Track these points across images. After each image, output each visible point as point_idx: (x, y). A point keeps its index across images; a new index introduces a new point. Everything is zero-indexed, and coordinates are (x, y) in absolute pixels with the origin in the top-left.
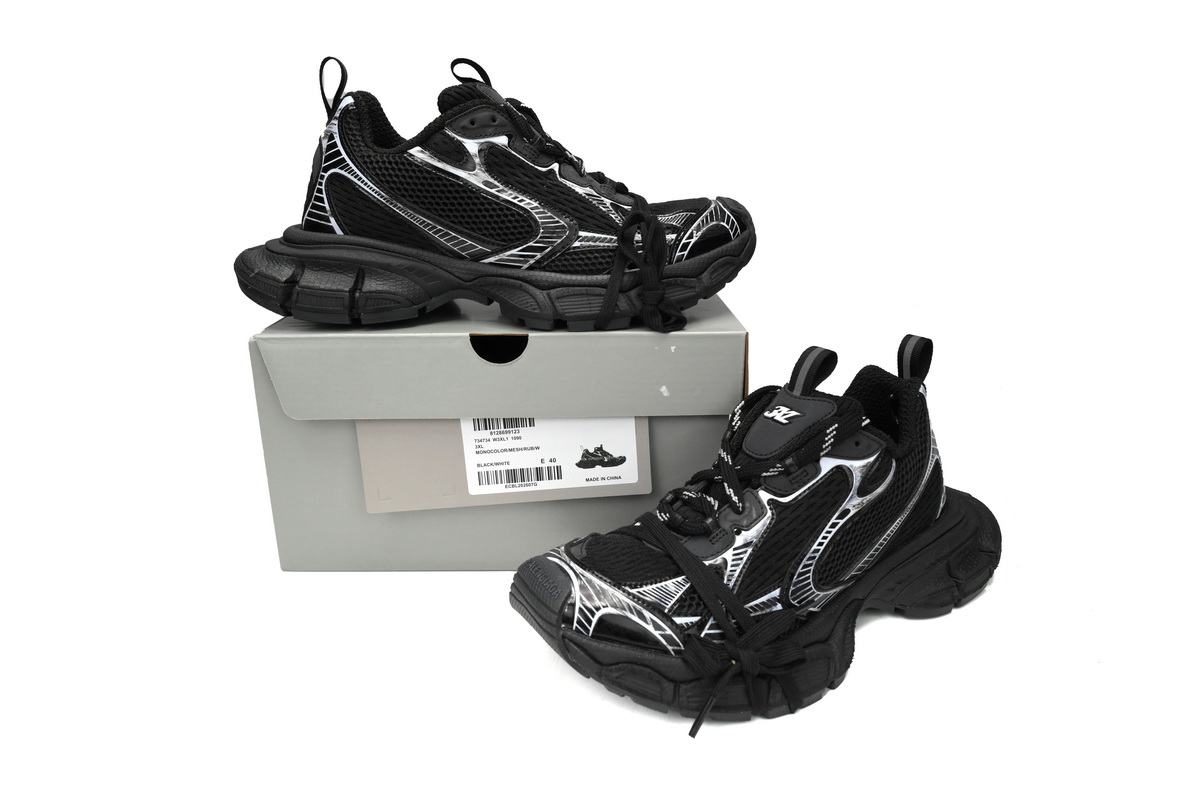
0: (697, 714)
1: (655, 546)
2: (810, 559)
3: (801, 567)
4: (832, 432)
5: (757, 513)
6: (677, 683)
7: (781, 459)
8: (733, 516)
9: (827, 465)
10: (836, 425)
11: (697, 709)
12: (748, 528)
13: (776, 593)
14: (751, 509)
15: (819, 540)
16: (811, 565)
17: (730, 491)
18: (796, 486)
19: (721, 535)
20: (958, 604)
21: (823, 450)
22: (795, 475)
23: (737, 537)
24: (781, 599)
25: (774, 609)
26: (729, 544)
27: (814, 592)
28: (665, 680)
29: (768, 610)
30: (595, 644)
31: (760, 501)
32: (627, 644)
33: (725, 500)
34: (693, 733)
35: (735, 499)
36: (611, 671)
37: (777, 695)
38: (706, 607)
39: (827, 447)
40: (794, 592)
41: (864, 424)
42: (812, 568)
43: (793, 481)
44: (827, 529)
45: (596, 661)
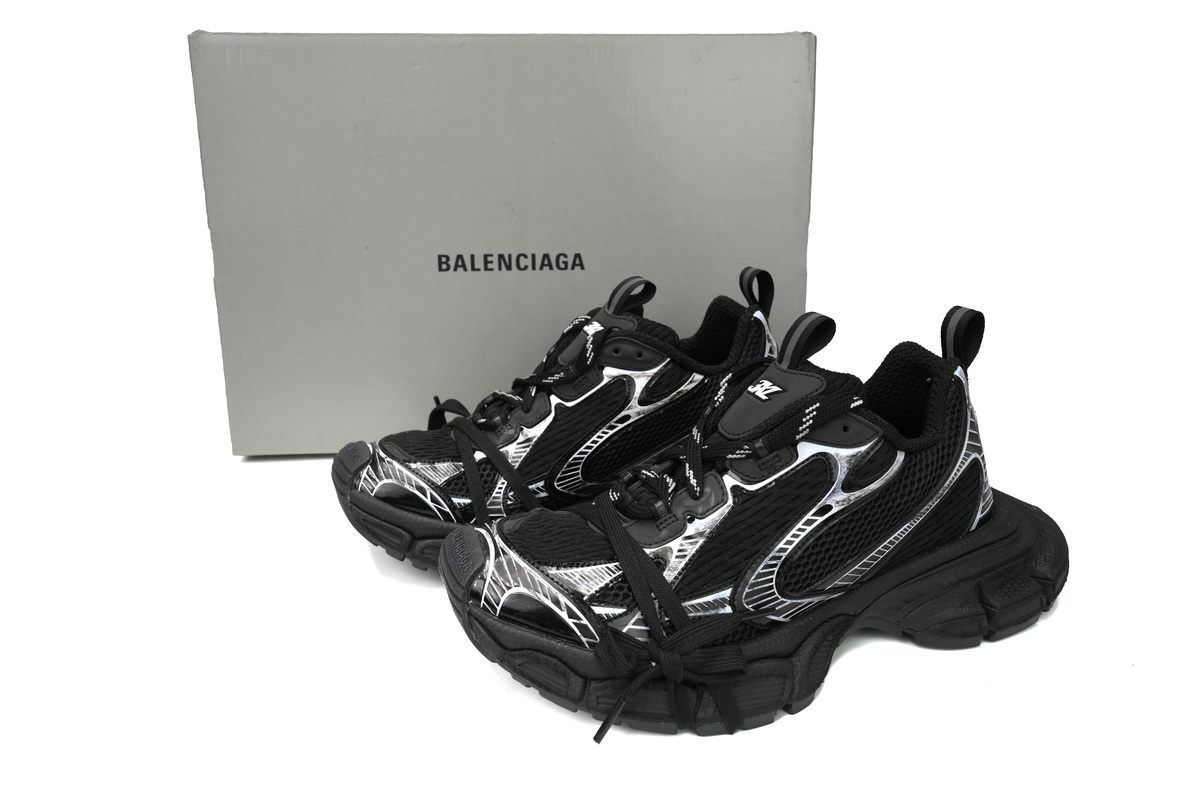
0: (605, 716)
1: (597, 527)
2: (773, 558)
3: (761, 566)
4: (811, 412)
5: (716, 500)
6: (586, 680)
7: (751, 440)
8: (689, 502)
9: (807, 450)
10: (818, 405)
11: (606, 712)
12: (703, 516)
13: (726, 593)
14: (711, 495)
15: (788, 537)
16: (775, 566)
17: (690, 473)
18: (765, 473)
19: (670, 521)
20: (991, 637)
21: (799, 433)
22: (764, 459)
23: (689, 526)
24: (732, 601)
25: (722, 611)
26: (678, 532)
27: (777, 598)
28: (573, 675)
29: (713, 612)
30: (499, 625)
31: (723, 487)
32: (536, 629)
33: (683, 482)
34: (598, 738)
35: (693, 482)
36: (514, 656)
37: (708, 709)
38: (634, 599)
39: (804, 430)
40: (749, 595)
41: (853, 405)
42: (776, 569)
43: (763, 467)
44: (800, 525)
45: (500, 644)
